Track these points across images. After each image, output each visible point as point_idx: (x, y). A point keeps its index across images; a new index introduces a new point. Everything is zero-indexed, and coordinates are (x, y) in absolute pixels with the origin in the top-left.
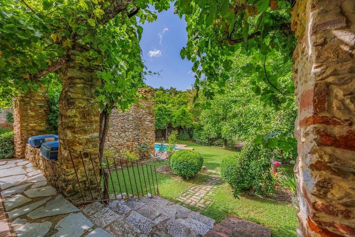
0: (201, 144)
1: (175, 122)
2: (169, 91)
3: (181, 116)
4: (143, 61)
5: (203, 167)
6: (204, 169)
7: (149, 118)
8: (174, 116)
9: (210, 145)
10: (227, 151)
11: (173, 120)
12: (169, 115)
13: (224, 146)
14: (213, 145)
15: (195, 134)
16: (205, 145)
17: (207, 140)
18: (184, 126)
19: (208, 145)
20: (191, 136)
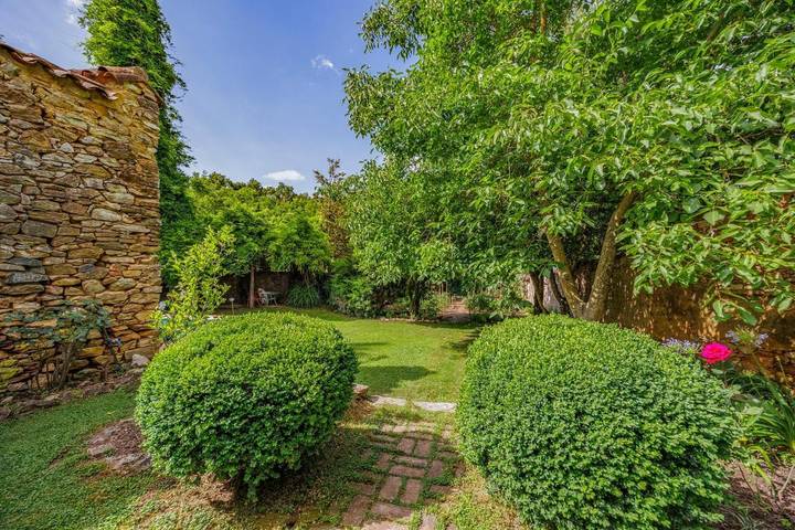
0: (353, 313)
1: (278, 254)
2: (274, 192)
3: (297, 238)
4: (169, 61)
5: (359, 387)
6: (363, 397)
7: (120, 194)
8: (274, 239)
9: (377, 315)
10: (423, 328)
11: (272, 247)
12: (260, 234)
13: (412, 316)
14: (384, 315)
15: (337, 287)
16: (363, 317)
17: (367, 302)
18: (306, 266)
19: (370, 315)
20: (325, 295)
